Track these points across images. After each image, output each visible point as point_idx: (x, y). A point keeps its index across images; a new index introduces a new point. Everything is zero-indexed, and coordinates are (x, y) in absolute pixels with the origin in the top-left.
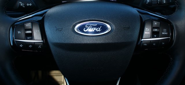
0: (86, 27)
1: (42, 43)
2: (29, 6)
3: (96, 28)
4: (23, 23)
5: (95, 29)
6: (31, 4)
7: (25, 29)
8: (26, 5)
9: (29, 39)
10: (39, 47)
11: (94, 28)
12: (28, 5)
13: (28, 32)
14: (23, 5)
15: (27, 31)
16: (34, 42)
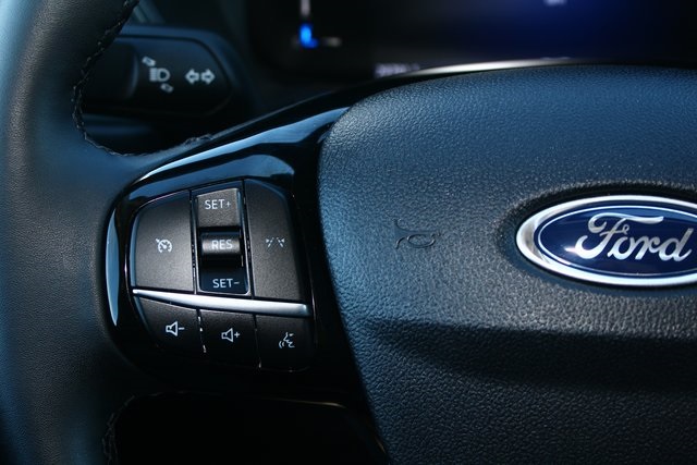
0: (594, 230)
1: (300, 321)
2: (200, 83)
3: (656, 240)
4: (190, 189)
5: (647, 245)
6: (208, 76)
7: (200, 225)
8: (178, 80)
9: (219, 289)
10: (281, 345)
11: (645, 239)
12: (192, 76)
13: (214, 246)
14: (163, 75)
15: (211, 238)
16: (254, 313)
